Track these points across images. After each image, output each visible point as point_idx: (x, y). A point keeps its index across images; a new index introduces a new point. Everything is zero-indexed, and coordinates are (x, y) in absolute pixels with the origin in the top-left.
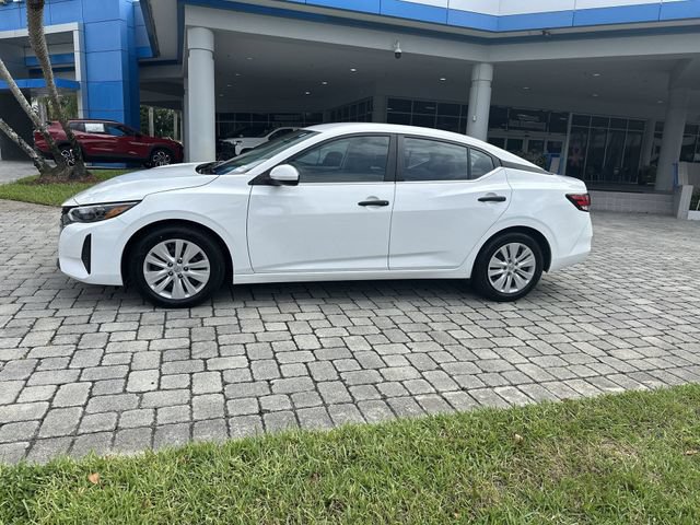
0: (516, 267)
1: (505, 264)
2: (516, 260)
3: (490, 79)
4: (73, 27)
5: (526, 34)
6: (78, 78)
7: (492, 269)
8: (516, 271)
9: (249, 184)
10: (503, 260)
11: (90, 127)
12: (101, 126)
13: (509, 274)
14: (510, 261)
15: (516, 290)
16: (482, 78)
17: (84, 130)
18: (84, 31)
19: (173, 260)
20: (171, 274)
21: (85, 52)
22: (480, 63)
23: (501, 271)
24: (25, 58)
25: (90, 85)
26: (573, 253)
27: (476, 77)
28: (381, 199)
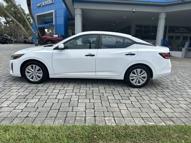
0: (140, 77)
1: (136, 75)
2: (140, 75)
3: (165, 17)
4: (53, 11)
5: (177, 2)
6: (54, 24)
7: (131, 77)
8: (140, 78)
9: (53, 49)
10: (135, 74)
11: (55, 36)
12: (57, 35)
13: (138, 79)
14: (138, 75)
15: (140, 84)
16: (162, 17)
17: (53, 37)
18: (55, 12)
19: (33, 70)
20: (32, 74)
21: (56, 17)
22: (161, 13)
23: (135, 78)
24: (44, 20)
25: (57, 25)
26: (162, 73)
27: (160, 17)
28: (92, 54)
